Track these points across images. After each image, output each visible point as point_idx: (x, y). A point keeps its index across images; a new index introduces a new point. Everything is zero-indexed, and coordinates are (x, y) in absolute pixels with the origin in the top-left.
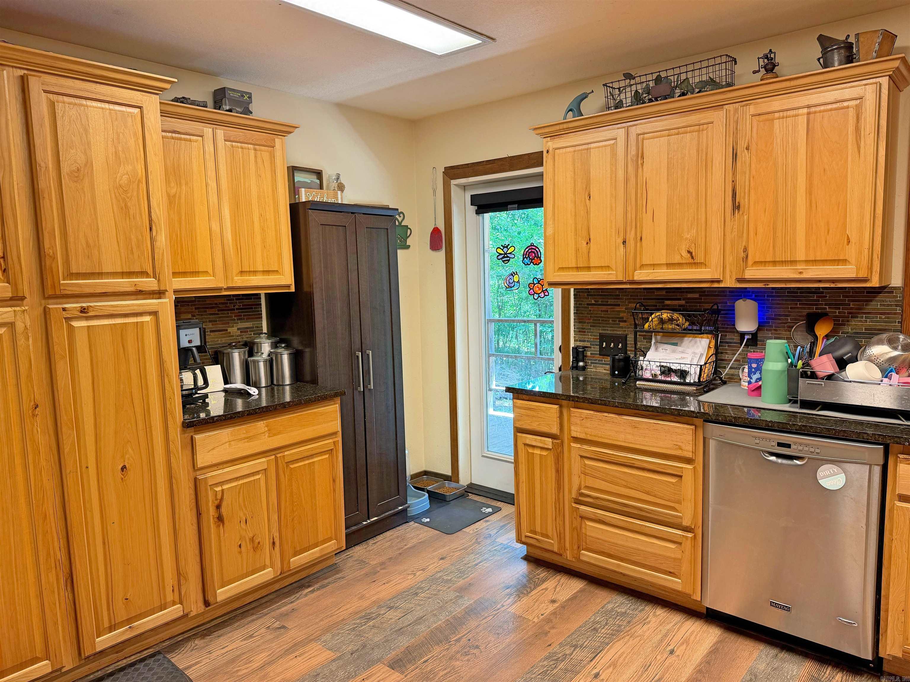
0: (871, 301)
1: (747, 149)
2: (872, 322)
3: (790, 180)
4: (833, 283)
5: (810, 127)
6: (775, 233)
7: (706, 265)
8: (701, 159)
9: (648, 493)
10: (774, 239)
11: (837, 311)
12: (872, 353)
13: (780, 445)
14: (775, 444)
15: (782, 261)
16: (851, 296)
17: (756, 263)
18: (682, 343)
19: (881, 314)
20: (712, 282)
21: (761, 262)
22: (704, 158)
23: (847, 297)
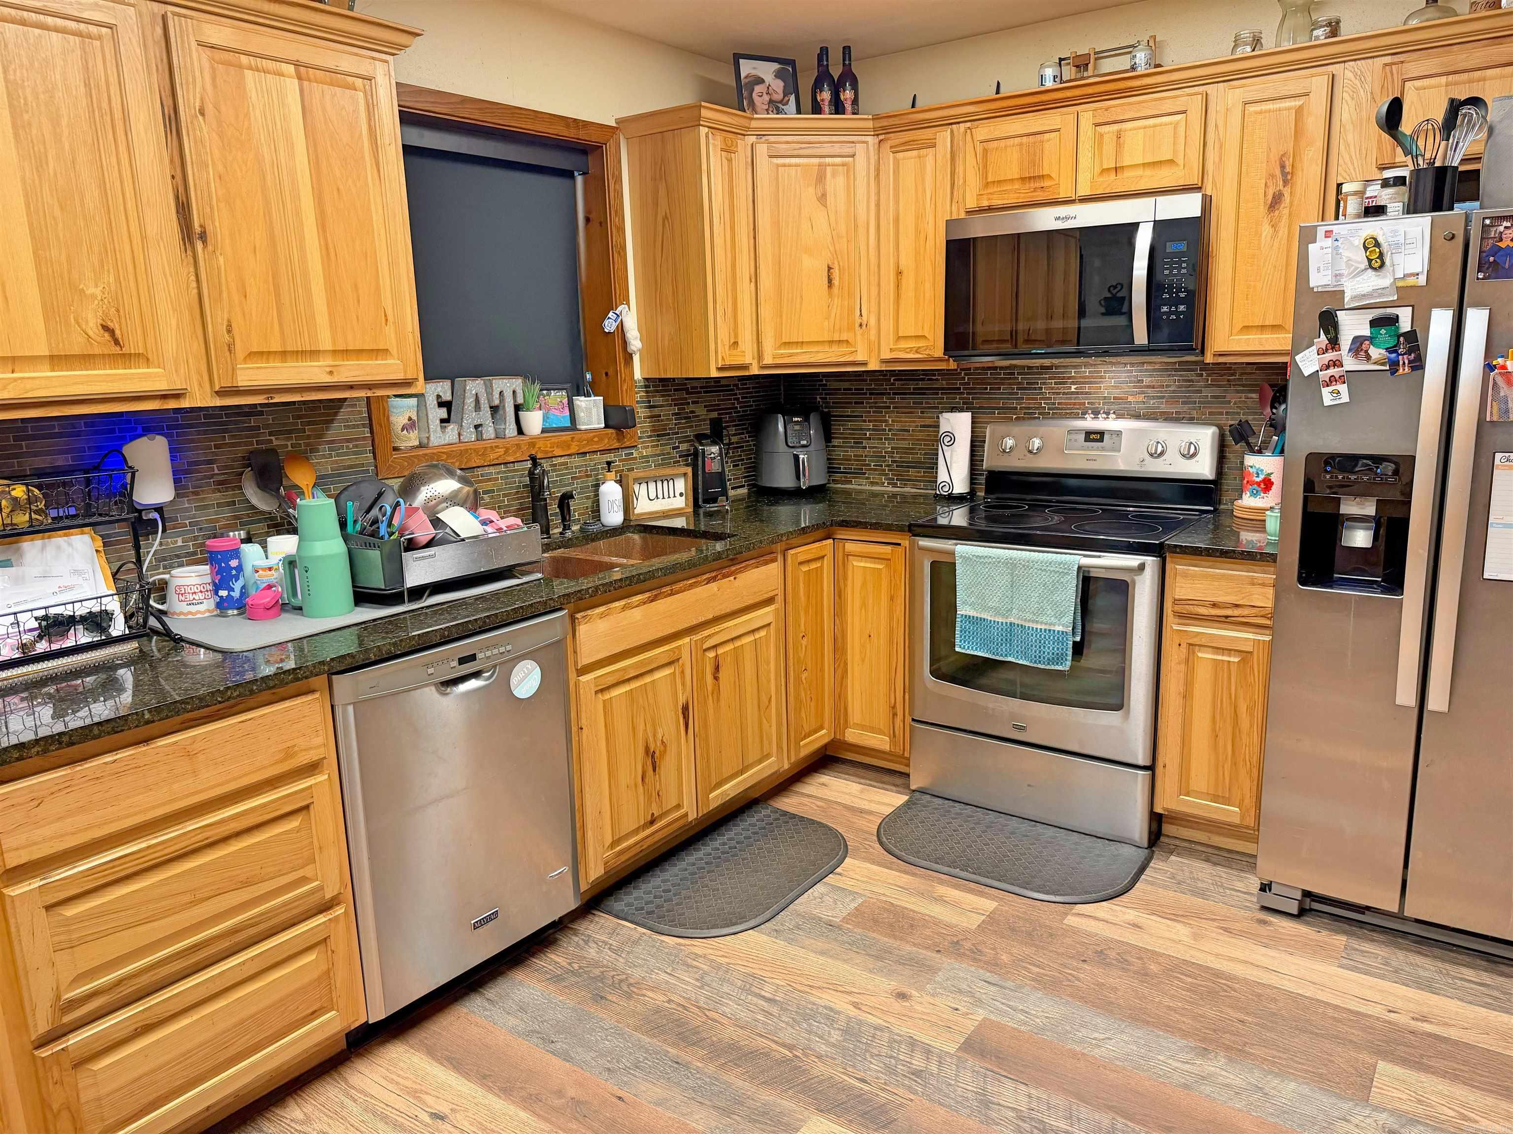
0: (332, 421)
1: (202, 113)
2: (338, 455)
3: (288, 198)
4: (370, 389)
5: (306, 103)
6: (278, 295)
7: (148, 359)
8: (100, 109)
9: (247, 883)
10: (278, 308)
11: (289, 443)
12: (436, 493)
13: (462, 661)
14: (455, 663)
15: (297, 352)
16: (305, 416)
17: (252, 355)
18: (21, 556)
19: (348, 441)
20: (164, 397)
21: (261, 353)
22: (105, 105)
23: (299, 417)
